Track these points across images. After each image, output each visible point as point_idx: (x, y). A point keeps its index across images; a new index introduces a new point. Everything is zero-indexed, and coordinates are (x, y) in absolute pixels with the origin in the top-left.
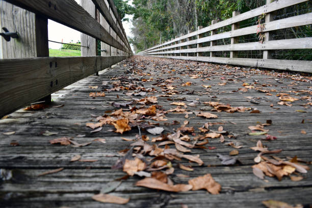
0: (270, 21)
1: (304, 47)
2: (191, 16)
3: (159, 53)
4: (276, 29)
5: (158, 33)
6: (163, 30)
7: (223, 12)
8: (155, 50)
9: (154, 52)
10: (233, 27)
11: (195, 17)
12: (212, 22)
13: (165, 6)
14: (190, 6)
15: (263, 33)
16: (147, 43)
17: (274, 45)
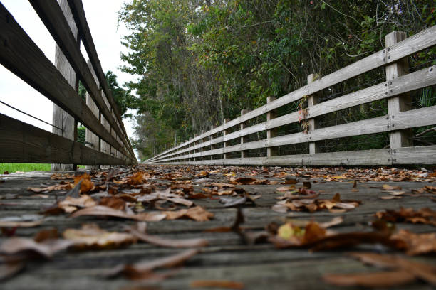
0: (314, 105)
1: (359, 133)
2: (215, 109)
3: (173, 159)
4: (323, 113)
5: (172, 133)
6: (179, 127)
7: (255, 99)
8: (168, 155)
9: (166, 158)
10: (269, 116)
11: (220, 109)
12: (242, 111)
13: (181, 98)
14: (213, 94)
15: (307, 120)
16: (157, 147)
17: (322, 134)
